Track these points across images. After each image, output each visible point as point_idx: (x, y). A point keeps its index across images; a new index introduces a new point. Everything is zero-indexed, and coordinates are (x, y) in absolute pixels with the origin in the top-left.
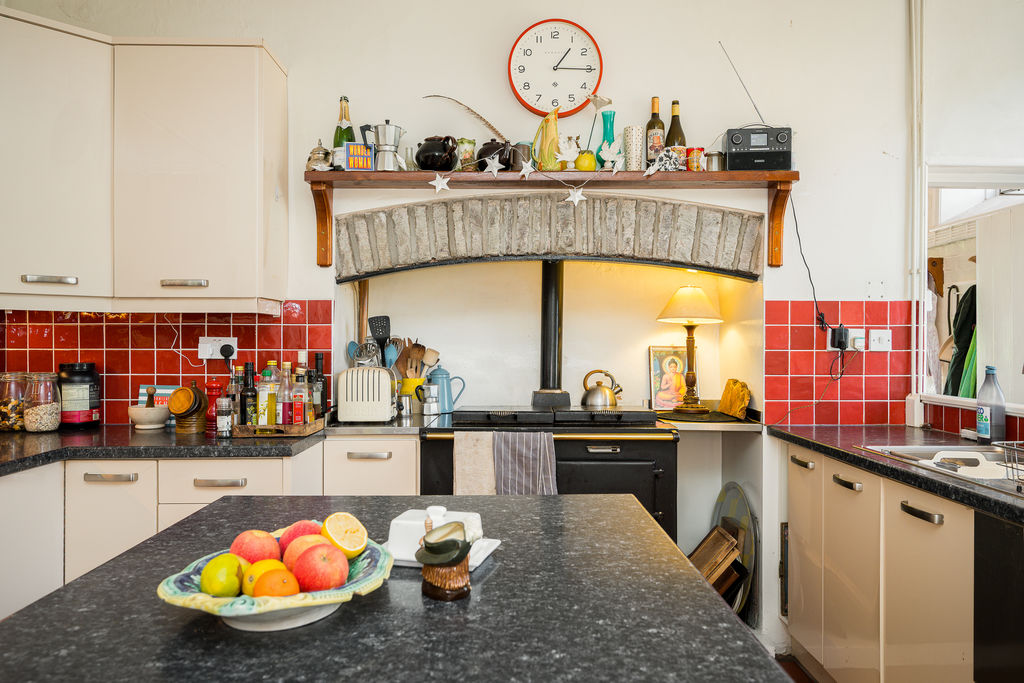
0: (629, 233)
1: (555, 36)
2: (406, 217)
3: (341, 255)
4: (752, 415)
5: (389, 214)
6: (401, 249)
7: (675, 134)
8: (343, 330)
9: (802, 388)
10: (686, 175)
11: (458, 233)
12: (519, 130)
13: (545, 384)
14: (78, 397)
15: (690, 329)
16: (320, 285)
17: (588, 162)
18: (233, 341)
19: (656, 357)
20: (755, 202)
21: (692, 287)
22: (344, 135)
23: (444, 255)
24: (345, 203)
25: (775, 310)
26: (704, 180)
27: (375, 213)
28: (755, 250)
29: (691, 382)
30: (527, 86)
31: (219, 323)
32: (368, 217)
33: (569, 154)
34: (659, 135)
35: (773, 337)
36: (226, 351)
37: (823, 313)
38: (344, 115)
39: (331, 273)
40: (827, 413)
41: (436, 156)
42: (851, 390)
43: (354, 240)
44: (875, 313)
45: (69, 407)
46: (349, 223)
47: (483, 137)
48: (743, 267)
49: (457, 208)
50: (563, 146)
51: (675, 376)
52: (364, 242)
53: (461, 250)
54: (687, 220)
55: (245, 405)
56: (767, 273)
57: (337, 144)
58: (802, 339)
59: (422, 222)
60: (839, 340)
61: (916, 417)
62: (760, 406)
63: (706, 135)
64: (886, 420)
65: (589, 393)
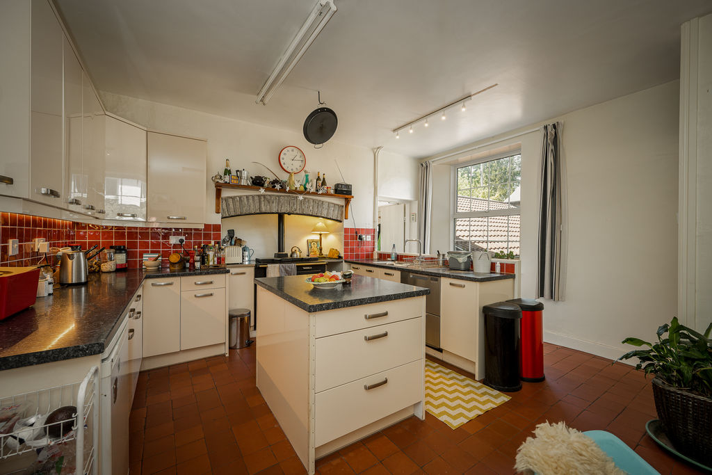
0: (311, 208)
1: (293, 151)
2: (245, 199)
3: (223, 210)
4: (340, 257)
5: (240, 197)
6: (244, 209)
7: (324, 183)
8: (224, 234)
9: (352, 250)
10: (327, 194)
11: (263, 205)
12: (284, 177)
13: (279, 251)
14: (121, 258)
15: (321, 235)
16: (216, 219)
17: (302, 189)
18: (183, 238)
20: (342, 202)
21: (320, 223)
22: (227, 172)
23: (258, 211)
24: (226, 193)
25: (346, 230)
26: (331, 195)
27: (235, 197)
28: (342, 215)
29: (321, 249)
30: (284, 164)
31: (177, 232)
32: (233, 198)
33: (297, 185)
34: (321, 182)
35: (346, 237)
36: (181, 241)
37: (357, 231)
38: (227, 166)
39: (220, 215)
40: (357, 256)
41: (258, 182)
42: (362, 250)
43: (228, 205)
44: (367, 231)
45: (119, 262)
46: (226, 199)
47: (272, 178)
48: (339, 219)
49: (262, 197)
50: (296, 183)
51: (315, 248)
52: (231, 206)
53: (263, 210)
54: (326, 206)
55: (204, 259)
56: (345, 220)
57: (225, 174)
58: (352, 238)
59: (251, 201)
60: (360, 238)
61: (376, 256)
62: (342, 255)
63: (331, 184)
64: (370, 256)
65: (293, 253)
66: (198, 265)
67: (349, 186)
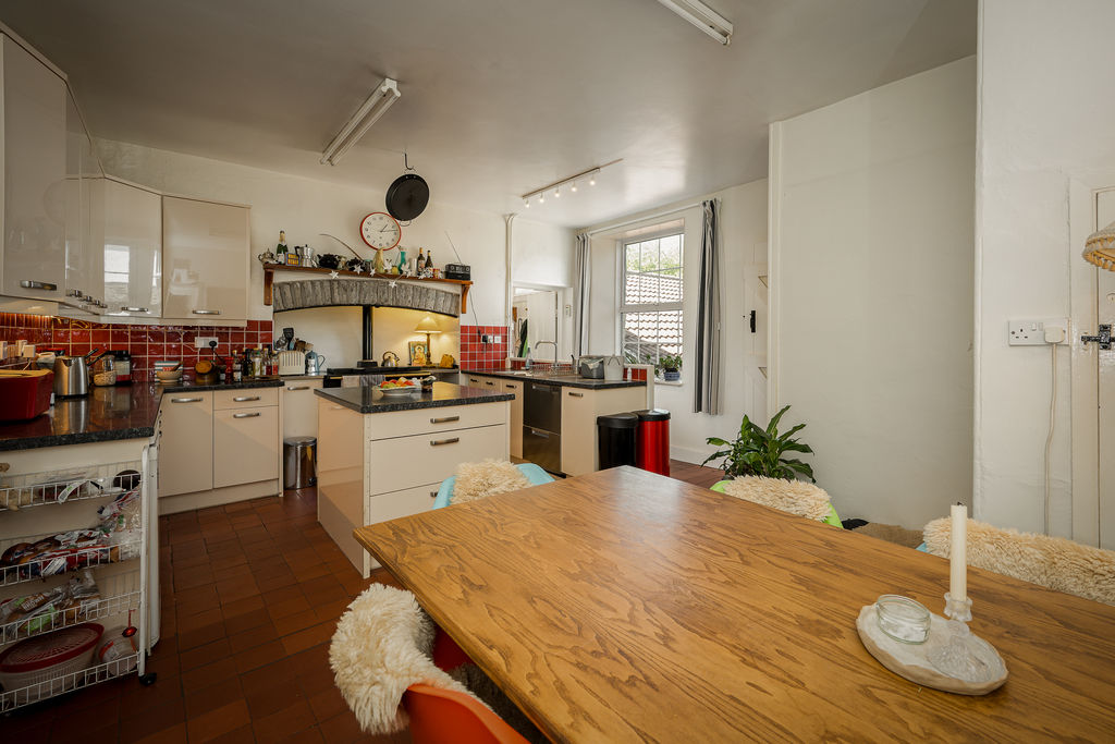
0: (410, 298)
1: (381, 218)
2: (310, 286)
3: (276, 300)
4: (455, 366)
5: (302, 283)
6: (308, 299)
7: (429, 264)
8: (277, 334)
9: (473, 356)
10: (433, 279)
11: (336, 294)
12: (368, 255)
13: (364, 358)
14: (124, 367)
15: (428, 335)
16: (265, 313)
17: (396, 271)
18: (216, 339)
19: (412, 347)
20: (457, 290)
21: (428, 319)
22: (282, 249)
23: (329, 303)
24: (280, 277)
25: (464, 329)
26: (440, 281)
27: (294, 283)
28: (457, 307)
29: (428, 356)
30: (368, 236)
31: (207, 331)
32: (291, 284)
33: (388, 267)
34: (423, 262)
35: (463, 338)
36: (213, 344)
37: (480, 330)
38: (282, 240)
39: (271, 308)
40: (481, 365)
41: (328, 262)
42: (488, 356)
43: (283, 294)
44: (496, 330)
45: (120, 373)
46: (281, 286)
47: (351, 257)
48: (453, 313)
49: (336, 283)
50: (386, 263)
51: (421, 353)
52: (288, 294)
53: (337, 301)
54: (432, 295)
55: (247, 367)
56: (461, 315)
57: (279, 251)
58: (473, 339)
59: (318, 288)
60: (485, 339)
61: (509, 365)
62: (458, 363)
63: (440, 264)
64: (500, 365)
65: (385, 361)
66: (238, 376)
67: (465, 268)
